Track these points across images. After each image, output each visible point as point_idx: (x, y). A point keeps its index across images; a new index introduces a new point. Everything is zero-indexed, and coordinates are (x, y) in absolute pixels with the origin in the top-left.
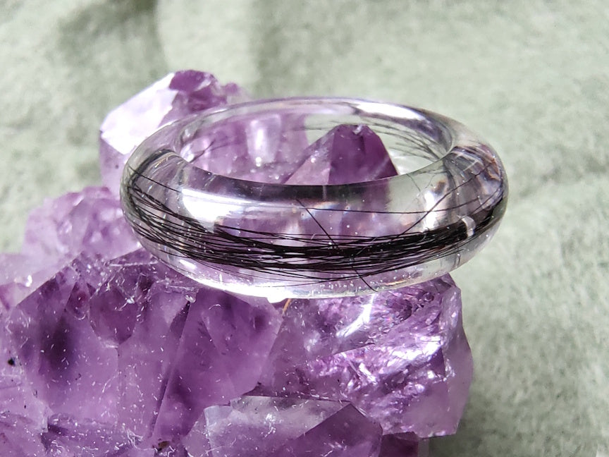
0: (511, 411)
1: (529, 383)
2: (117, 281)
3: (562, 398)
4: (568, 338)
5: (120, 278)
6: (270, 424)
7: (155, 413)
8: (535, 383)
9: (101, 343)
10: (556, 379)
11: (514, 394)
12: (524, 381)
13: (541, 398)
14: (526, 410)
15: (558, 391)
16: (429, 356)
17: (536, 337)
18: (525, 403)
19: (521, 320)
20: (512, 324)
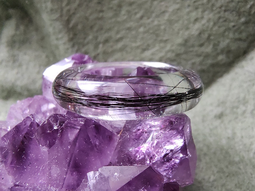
0: (210, 185)
1: (215, 172)
2: (50, 119)
3: (229, 177)
4: (227, 153)
5: (51, 118)
6: (116, 177)
7: (65, 176)
8: (218, 172)
9: (41, 148)
10: (225, 170)
11: (210, 178)
12: (213, 171)
13: (221, 178)
14: (215, 183)
15: (227, 174)
16: (180, 147)
17: (215, 153)
18: (215, 181)
19: (208, 147)
20: (205, 149)
